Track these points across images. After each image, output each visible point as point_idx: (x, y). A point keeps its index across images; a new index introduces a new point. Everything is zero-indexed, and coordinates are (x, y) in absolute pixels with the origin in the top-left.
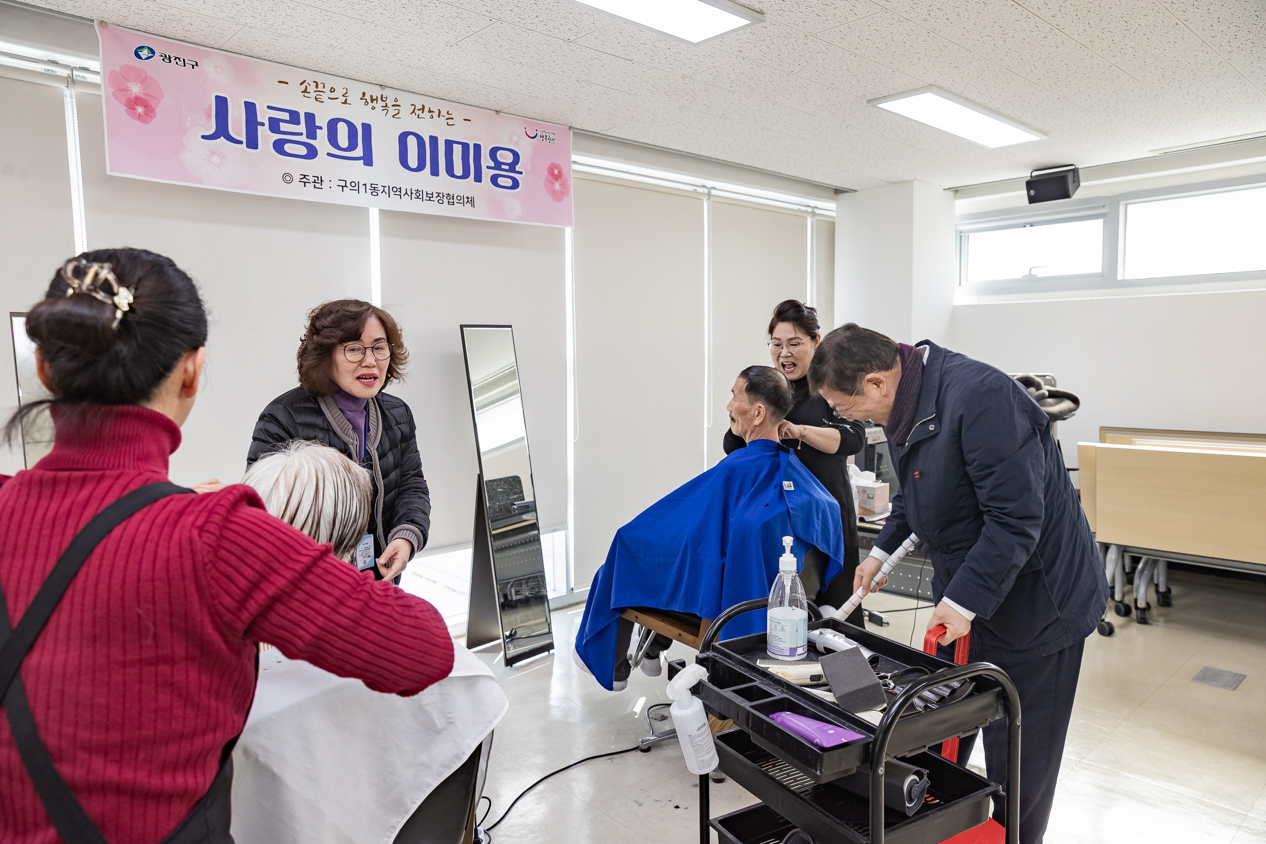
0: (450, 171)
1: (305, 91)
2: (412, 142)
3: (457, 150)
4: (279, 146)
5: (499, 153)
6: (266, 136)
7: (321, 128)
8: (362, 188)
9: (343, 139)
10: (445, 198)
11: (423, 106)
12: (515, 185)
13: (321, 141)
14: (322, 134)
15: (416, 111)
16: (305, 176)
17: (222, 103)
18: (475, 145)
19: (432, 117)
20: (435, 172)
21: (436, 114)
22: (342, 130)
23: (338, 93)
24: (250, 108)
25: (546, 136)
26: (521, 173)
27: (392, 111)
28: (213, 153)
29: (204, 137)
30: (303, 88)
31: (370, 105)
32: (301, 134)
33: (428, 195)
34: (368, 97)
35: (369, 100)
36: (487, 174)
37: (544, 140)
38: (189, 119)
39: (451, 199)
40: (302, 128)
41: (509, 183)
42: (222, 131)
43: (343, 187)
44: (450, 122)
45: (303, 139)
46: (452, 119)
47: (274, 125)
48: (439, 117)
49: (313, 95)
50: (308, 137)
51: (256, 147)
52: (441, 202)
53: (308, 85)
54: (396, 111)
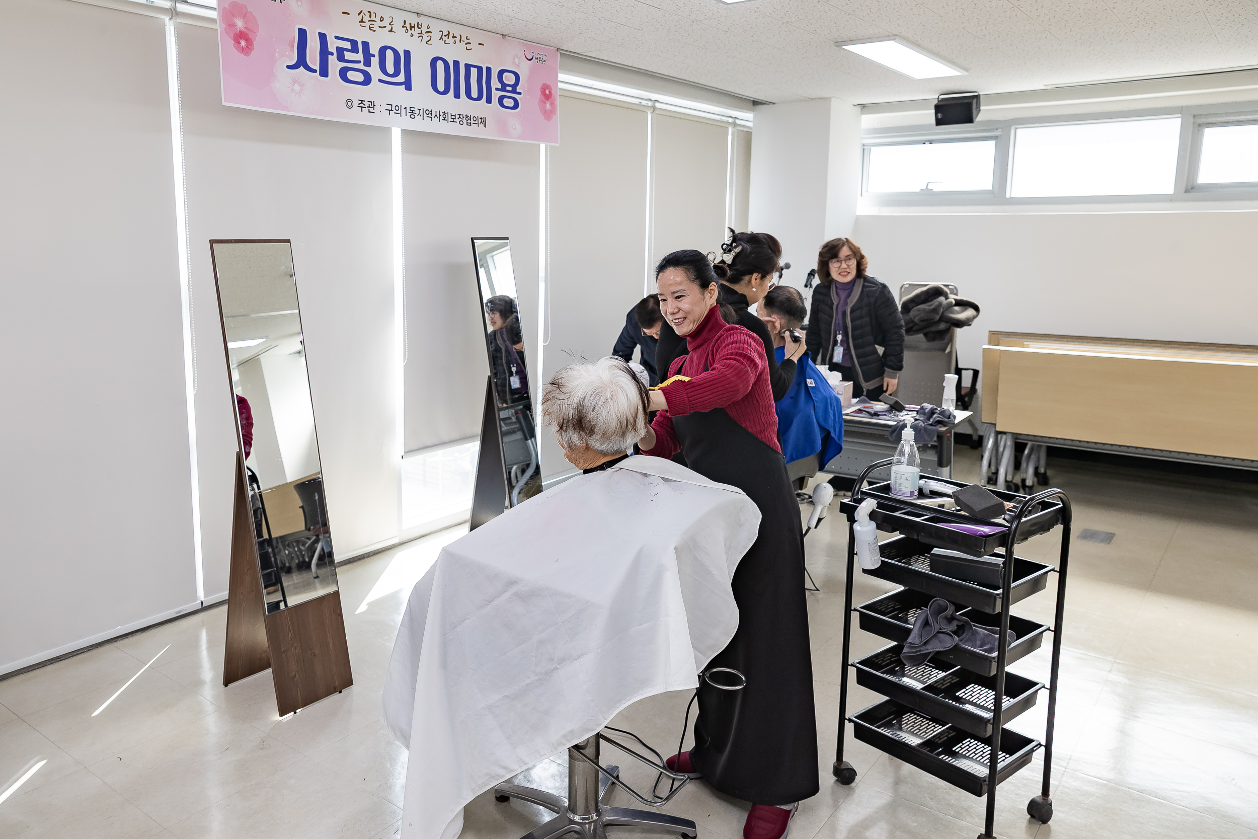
0: (468, 94)
1: (362, 21)
2: (440, 67)
3: (474, 73)
4: (344, 75)
5: (505, 74)
6: (334, 65)
7: (374, 56)
8: (403, 111)
9: (390, 66)
10: (464, 119)
11: (449, 32)
12: (516, 104)
13: (374, 70)
14: (375, 61)
15: (443, 37)
16: (362, 101)
17: (302, 34)
18: (487, 68)
19: (455, 42)
20: (457, 95)
21: (458, 40)
22: (390, 57)
23: (386, 23)
24: (323, 37)
25: (540, 58)
26: (520, 94)
27: (426, 38)
28: (294, 81)
29: (289, 67)
30: (360, 18)
31: (410, 32)
32: (359, 62)
33: (452, 117)
34: (408, 25)
35: (409, 28)
36: (496, 95)
37: (539, 61)
38: (278, 50)
39: (468, 120)
40: (360, 56)
41: (512, 103)
42: (301, 61)
43: (389, 110)
44: (469, 46)
45: (361, 66)
46: (470, 43)
47: (340, 54)
48: (460, 42)
49: (367, 24)
50: (365, 65)
51: (327, 76)
52: (461, 123)
53: (364, 15)
54: (429, 38)
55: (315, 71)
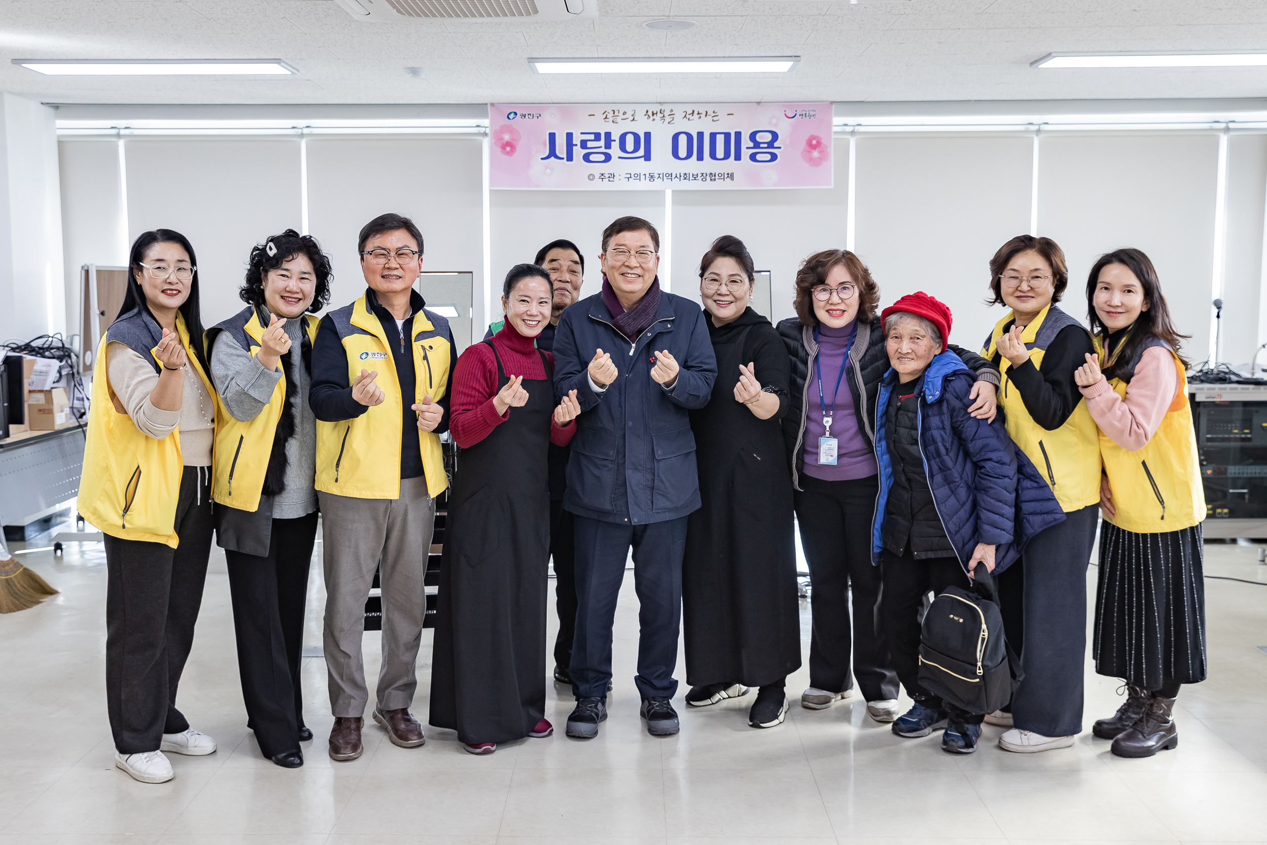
0: (713, 155)
1: (606, 118)
2: (683, 140)
3: (720, 139)
4: (586, 158)
5: (760, 134)
6: (578, 152)
7: (615, 141)
8: (643, 177)
9: (630, 146)
10: (708, 176)
11: (693, 111)
12: (774, 157)
13: (615, 150)
14: (615, 145)
15: (687, 116)
16: (602, 174)
17: (552, 136)
18: (736, 132)
19: (700, 117)
20: (700, 158)
21: (703, 116)
22: (630, 139)
23: (629, 115)
24: (569, 136)
26: (780, 148)
27: (668, 119)
28: (547, 167)
29: (542, 159)
30: (605, 115)
31: (652, 118)
32: (601, 147)
33: (694, 176)
34: (650, 113)
35: (651, 115)
36: (746, 153)
38: (534, 149)
39: (713, 177)
40: (602, 143)
41: (768, 157)
42: (552, 153)
43: (628, 178)
44: (715, 118)
45: (603, 150)
46: (718, 116)
47: (584, 144)
48: (706, 116)
49: (611, 119)
50: (606, 148)
51: (572, 160)
52: (704, 180)
53: (608, 114)
54: (672, 119)
55: (563, 159)
